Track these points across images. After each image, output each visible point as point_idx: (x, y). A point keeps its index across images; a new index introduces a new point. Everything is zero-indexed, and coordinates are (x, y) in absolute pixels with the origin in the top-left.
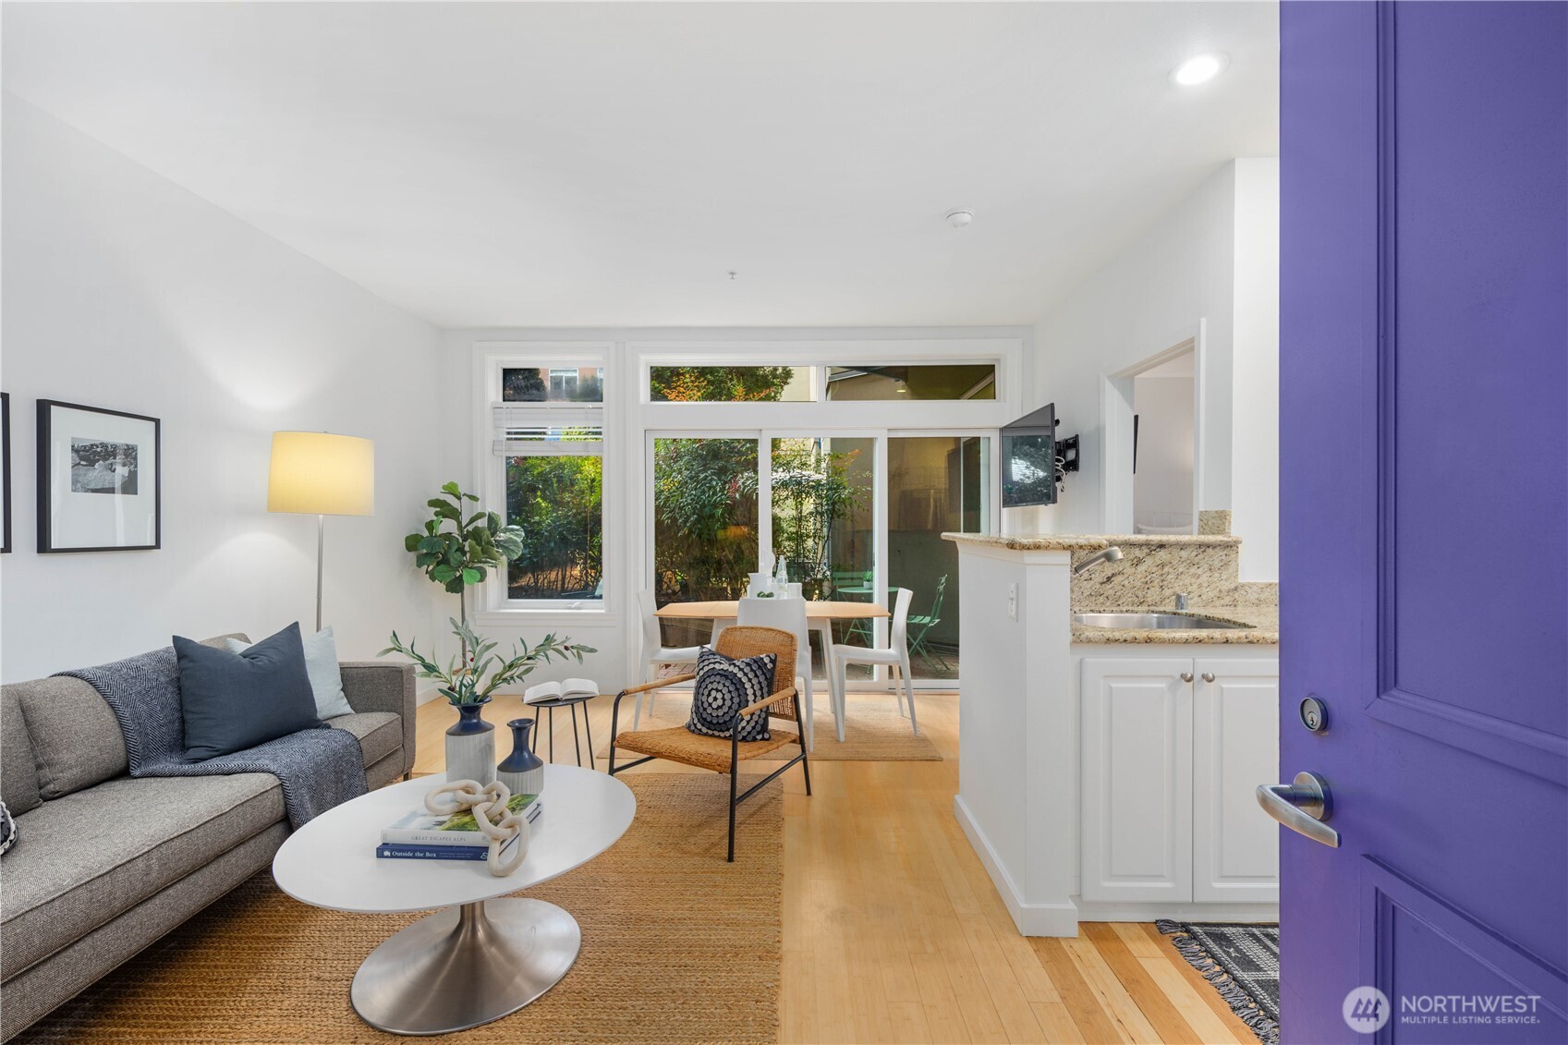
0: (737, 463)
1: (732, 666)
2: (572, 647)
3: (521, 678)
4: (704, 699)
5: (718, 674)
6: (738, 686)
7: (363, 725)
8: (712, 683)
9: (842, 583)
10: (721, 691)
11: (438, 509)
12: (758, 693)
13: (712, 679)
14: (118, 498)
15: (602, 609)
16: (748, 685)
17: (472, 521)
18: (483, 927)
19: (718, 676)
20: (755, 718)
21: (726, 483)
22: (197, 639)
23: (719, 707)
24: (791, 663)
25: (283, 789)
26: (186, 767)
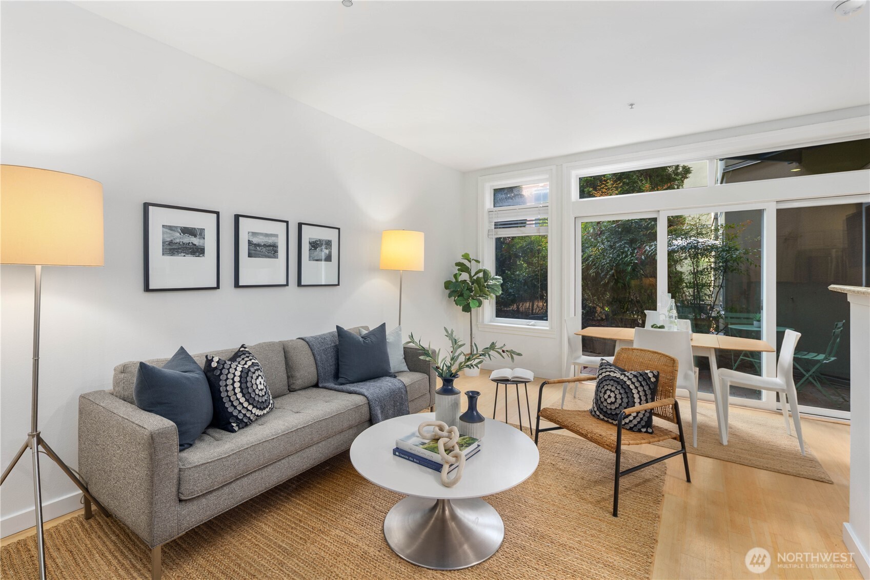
0: (644, 235)
1: (623, 376)
2: (507, 351)
3: (477, 366)
4: (602, 395)
5: (612, 380)
6: (627, 391)
7: (409, 379)
8: (607, 385)
9: (734, 321)
10: (614, 392)
11: (460, 267)
12: (643, 398)
13: (608, 382)
14: (323, 263)
15: (547, 327)
16: (634, 391)
17: (476, 273)
18: (448, 508)
19: (612, 381)
20: (641, 415)
21: (635, 249)
22: (346, 328)
23: (612, 403)
24: (673, 379)
25: (369, 405)
26: (336, 386)
